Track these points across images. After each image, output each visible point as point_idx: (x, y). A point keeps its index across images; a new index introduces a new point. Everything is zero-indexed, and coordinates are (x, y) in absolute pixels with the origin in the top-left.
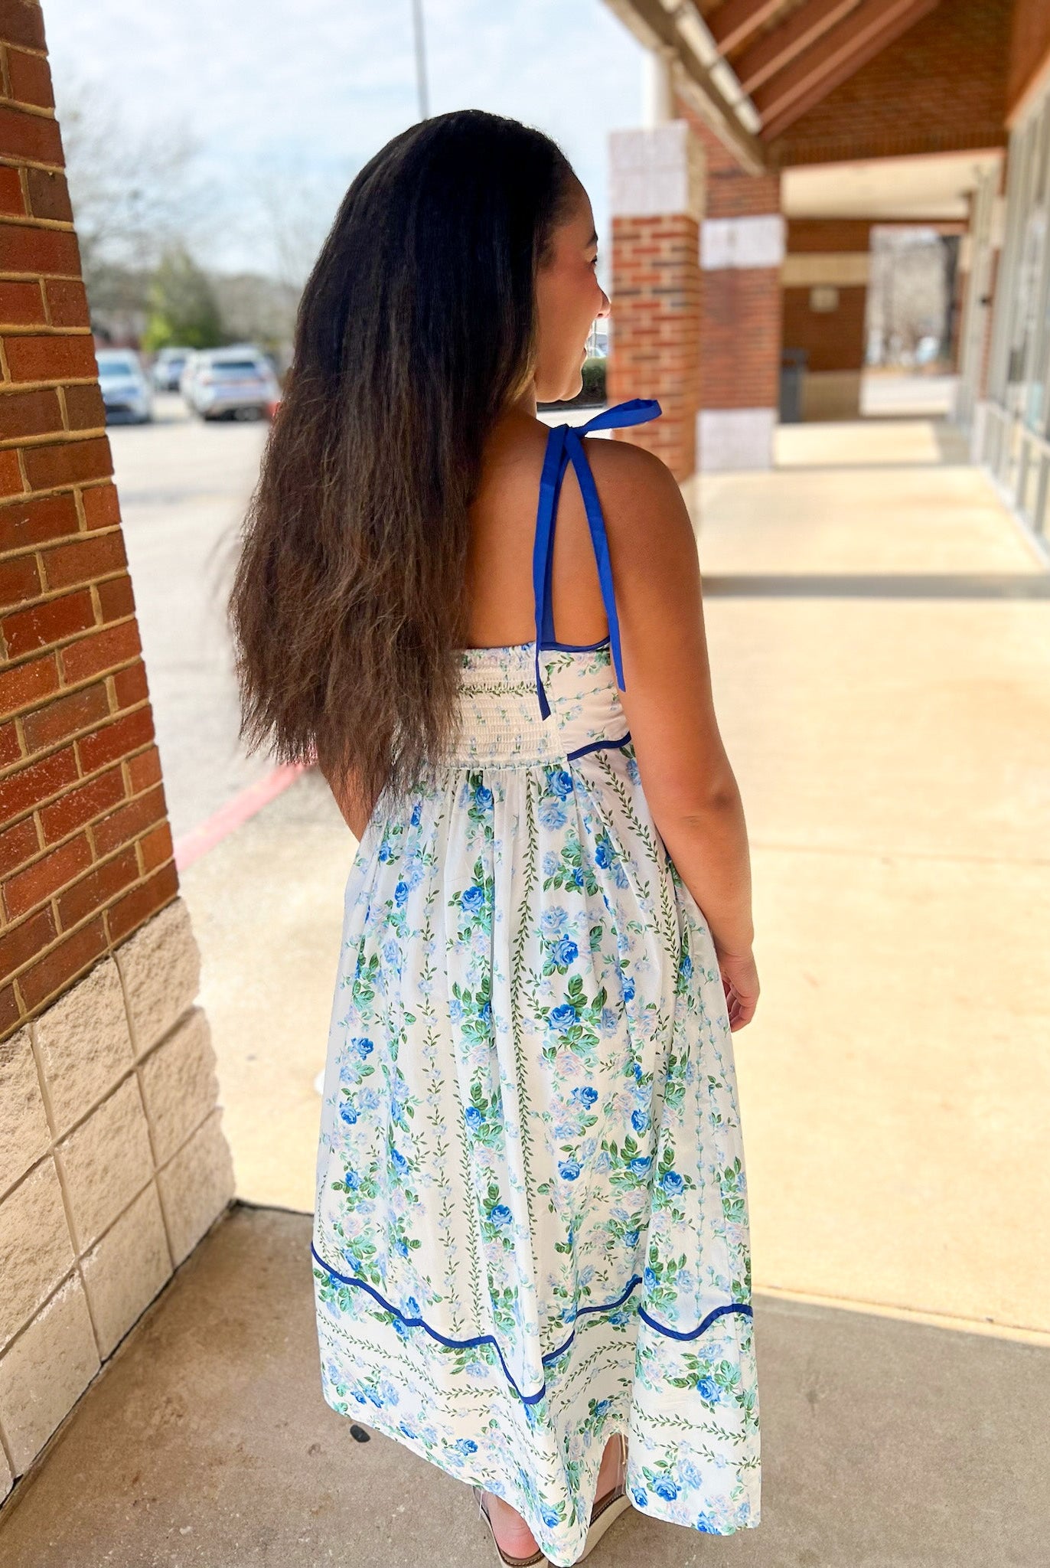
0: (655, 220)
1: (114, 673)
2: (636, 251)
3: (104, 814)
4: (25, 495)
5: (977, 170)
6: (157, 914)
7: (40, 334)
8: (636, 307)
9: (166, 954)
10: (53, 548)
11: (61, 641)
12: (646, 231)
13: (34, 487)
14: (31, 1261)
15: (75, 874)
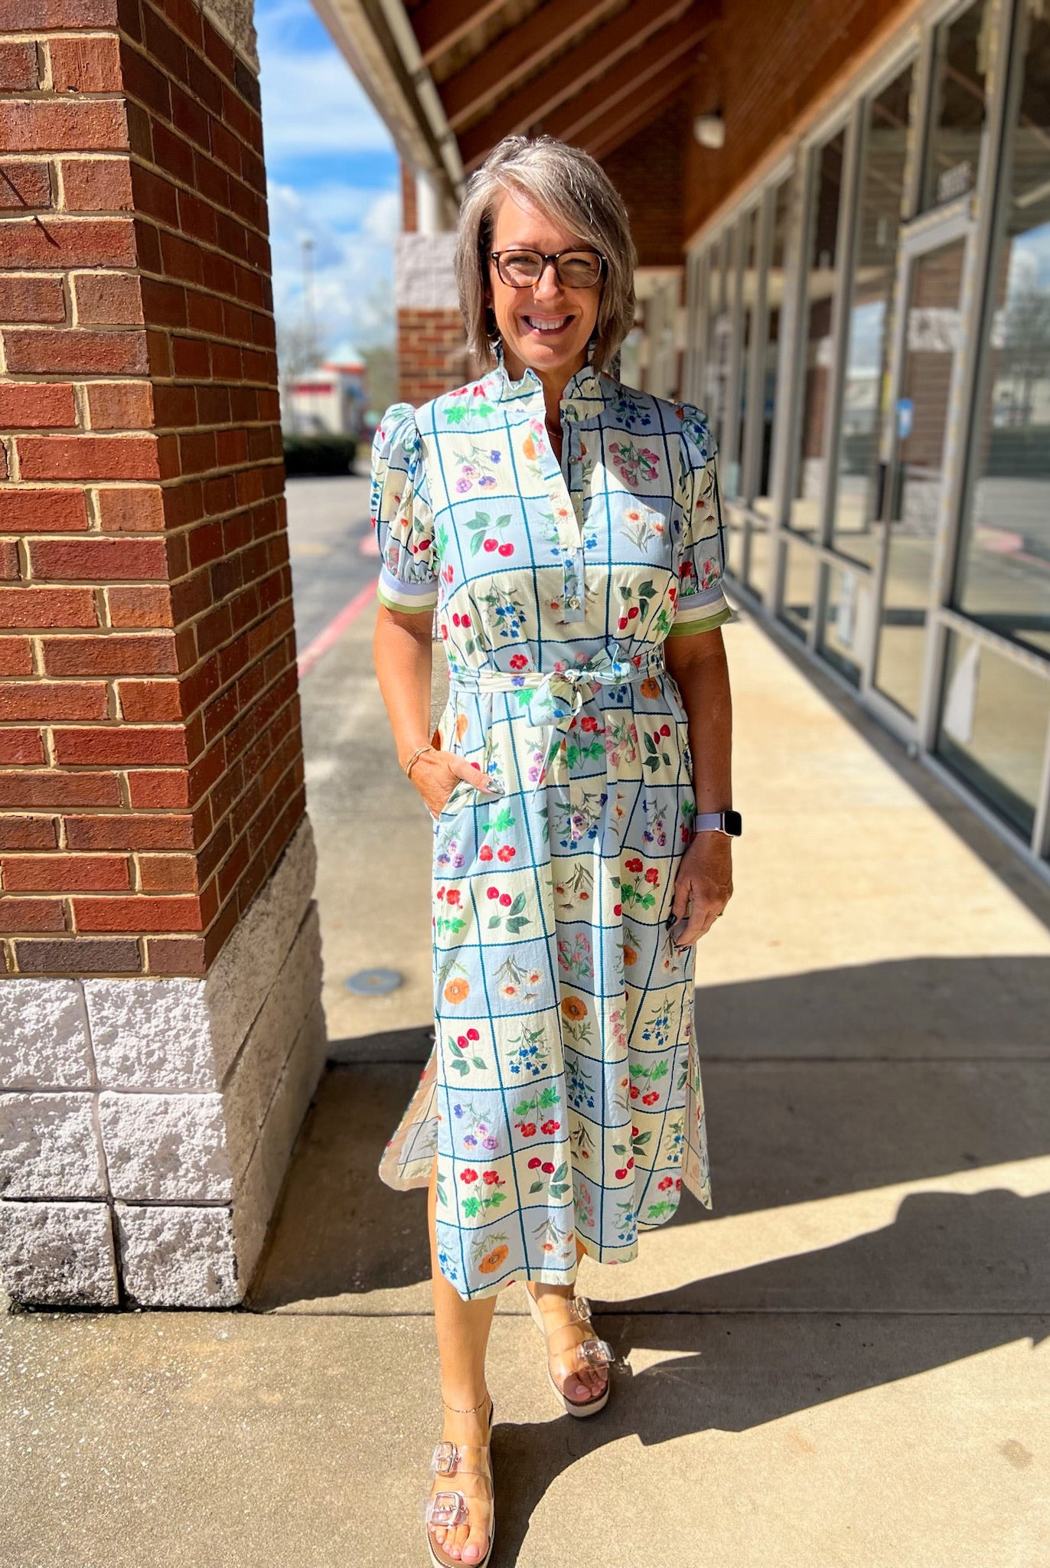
0: (438, 314)
1: (288, 635)
2: (421, 339)
3: (285, 738)
4: (262, 501)
5: (654, 282)
6: (301, 822)
7: (266, 389)
8: (422, 387)
9: (306, 851)
10: (269, 540)
11: (274, 607)
12: (431, 324)
13: (266, 496)
14: (268, 1059)
15: (278, 778)
